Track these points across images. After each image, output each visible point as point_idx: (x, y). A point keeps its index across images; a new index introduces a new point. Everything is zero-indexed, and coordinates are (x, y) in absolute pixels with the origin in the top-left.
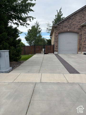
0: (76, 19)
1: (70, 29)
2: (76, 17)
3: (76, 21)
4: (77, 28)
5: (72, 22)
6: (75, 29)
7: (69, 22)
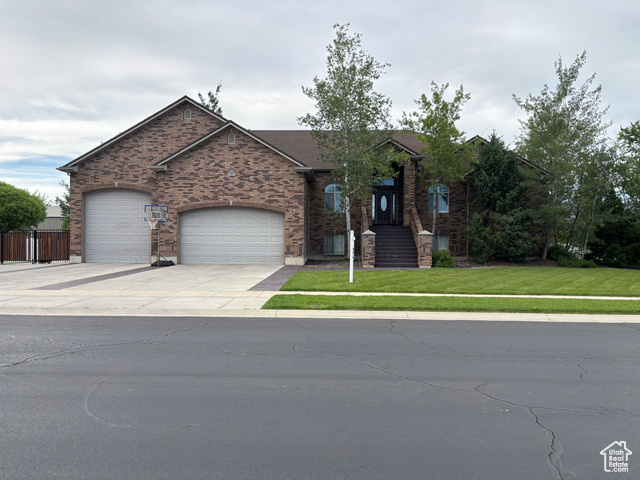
0: (140, 149)
1: (121, 182)
2: (140, 143)
3: (140, 155)
4: (144, 176)
5: (126, 159)
6: (136, 181)
7: (117, 157)
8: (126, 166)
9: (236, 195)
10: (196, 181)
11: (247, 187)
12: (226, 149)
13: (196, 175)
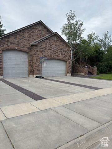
8: (20, 42)
9: (56, 56)
10: (46, 50)
11: (59, 53)
12: (53, 40)
13: (46, 48)
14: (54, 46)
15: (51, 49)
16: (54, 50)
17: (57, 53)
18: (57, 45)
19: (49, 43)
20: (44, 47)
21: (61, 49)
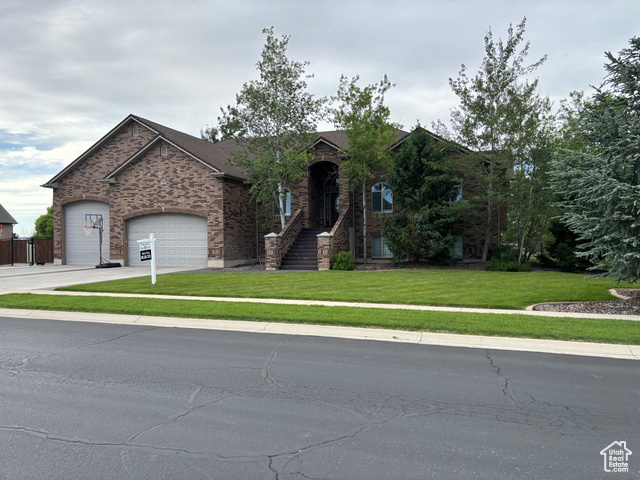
1: (87, 194)
2: (100, 160)
3: (100, 170)
4: (104, 188)
5: (91, 174)
6: (98, 193)
7: (84, 173)
8: (91, 181)
9: (167, 202)
10: (137, 191)
11: (176, 194)
12: (159, 160)
13: (137, 186)
14: (160, 174)
15: (152, 186)
16: (159, 187)
17: (170, 193)
18: (171, 171)
19: (146, 171)
20: (134, 185)
21: (183, 180)
